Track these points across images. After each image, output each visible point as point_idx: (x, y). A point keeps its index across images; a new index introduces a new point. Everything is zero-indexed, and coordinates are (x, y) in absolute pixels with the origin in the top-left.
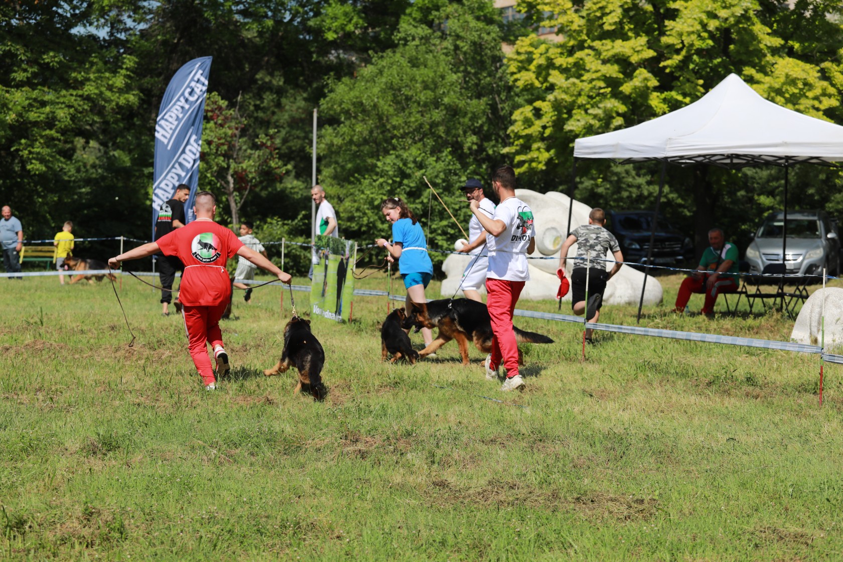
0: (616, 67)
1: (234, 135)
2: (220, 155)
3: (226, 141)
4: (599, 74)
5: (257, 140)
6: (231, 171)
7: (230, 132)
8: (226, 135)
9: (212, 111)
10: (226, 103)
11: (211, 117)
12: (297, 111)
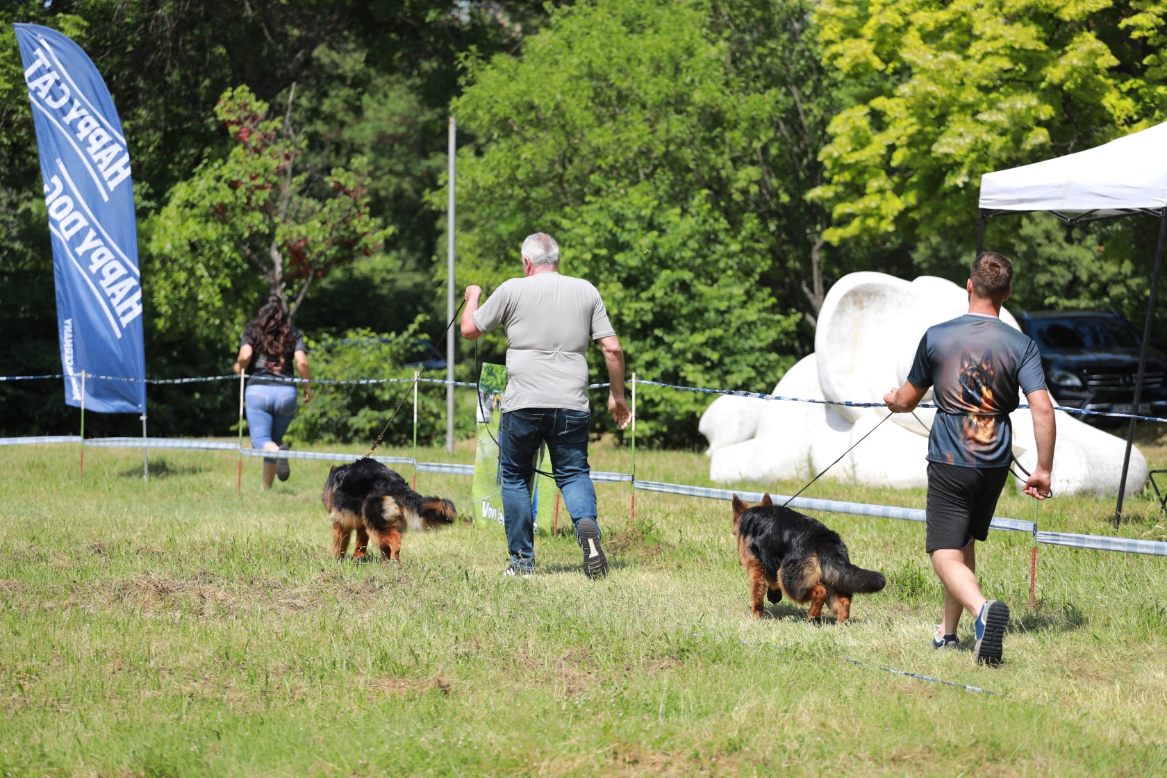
3: (267, 180)
5: (327, 179)
6: (278, 240)
8: (266, 170)
9: (239, 123)
10: (266, 106)
11: (237, 134)
12: (389, 120)
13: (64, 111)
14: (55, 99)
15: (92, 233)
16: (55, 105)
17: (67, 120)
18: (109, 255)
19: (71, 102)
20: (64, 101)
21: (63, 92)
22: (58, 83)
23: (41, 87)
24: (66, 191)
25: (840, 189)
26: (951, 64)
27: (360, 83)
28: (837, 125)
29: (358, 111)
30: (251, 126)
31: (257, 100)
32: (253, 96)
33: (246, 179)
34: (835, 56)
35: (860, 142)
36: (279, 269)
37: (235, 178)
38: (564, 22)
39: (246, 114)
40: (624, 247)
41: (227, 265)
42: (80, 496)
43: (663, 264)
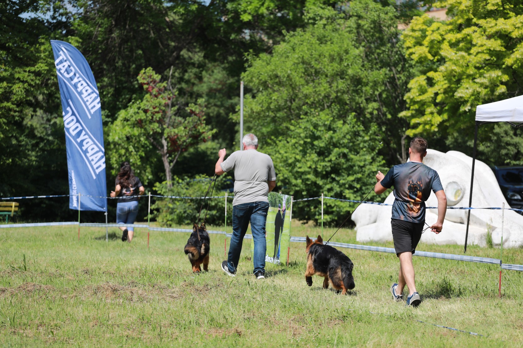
0: (499, 42)
1: (166, 105)
2: (154, 122)
3: (160, 109)
4: (484, 48)
5: (187, 108)
6: (165, 135)
7: (163, 102)
8: (160, 105)
9: (148, 84)
10: (160, 77)
11: (147, 89)
12: (214, 82)
13: (71, 79)
14: (68, 73)
15: (84, 133)
16: (68, 76)
17: (73, 82)
18: (91, 142)
19: (75, 75)
20: (72, 74)
21: (71, 70)
22: (69, 66)
23: (62, 68)
24: (73, 114)
25: (414, 112)
26: (463, 57)
27: (201, 66)
28: (412, 84)
29: (200, 79)
30: (153, 85)
31: (156, 74)
32: (154, 72)
33: (151, 109)
34: (411, 54)
35: (423, 91)
36: (165, 148)
37: (146, 108)
38: (292, 39)
39: (151, 80)
40: (318, 138)
41: (143, 146)
42: (78, 248)
43: (335, 146)
